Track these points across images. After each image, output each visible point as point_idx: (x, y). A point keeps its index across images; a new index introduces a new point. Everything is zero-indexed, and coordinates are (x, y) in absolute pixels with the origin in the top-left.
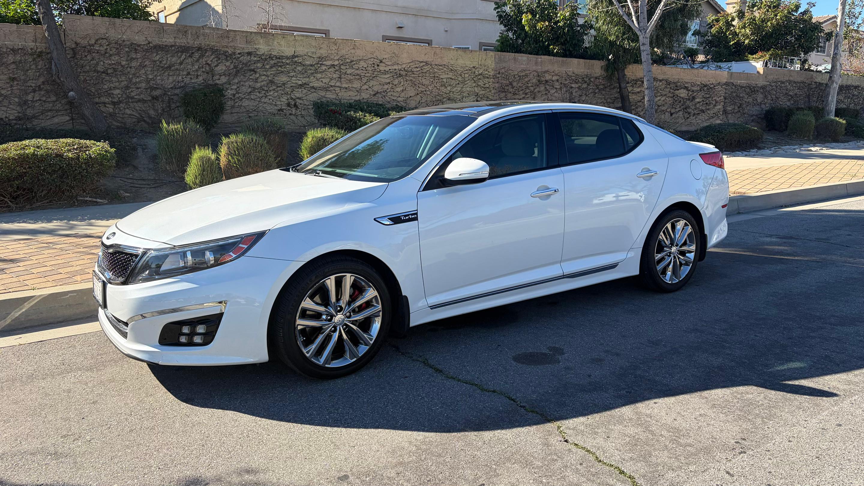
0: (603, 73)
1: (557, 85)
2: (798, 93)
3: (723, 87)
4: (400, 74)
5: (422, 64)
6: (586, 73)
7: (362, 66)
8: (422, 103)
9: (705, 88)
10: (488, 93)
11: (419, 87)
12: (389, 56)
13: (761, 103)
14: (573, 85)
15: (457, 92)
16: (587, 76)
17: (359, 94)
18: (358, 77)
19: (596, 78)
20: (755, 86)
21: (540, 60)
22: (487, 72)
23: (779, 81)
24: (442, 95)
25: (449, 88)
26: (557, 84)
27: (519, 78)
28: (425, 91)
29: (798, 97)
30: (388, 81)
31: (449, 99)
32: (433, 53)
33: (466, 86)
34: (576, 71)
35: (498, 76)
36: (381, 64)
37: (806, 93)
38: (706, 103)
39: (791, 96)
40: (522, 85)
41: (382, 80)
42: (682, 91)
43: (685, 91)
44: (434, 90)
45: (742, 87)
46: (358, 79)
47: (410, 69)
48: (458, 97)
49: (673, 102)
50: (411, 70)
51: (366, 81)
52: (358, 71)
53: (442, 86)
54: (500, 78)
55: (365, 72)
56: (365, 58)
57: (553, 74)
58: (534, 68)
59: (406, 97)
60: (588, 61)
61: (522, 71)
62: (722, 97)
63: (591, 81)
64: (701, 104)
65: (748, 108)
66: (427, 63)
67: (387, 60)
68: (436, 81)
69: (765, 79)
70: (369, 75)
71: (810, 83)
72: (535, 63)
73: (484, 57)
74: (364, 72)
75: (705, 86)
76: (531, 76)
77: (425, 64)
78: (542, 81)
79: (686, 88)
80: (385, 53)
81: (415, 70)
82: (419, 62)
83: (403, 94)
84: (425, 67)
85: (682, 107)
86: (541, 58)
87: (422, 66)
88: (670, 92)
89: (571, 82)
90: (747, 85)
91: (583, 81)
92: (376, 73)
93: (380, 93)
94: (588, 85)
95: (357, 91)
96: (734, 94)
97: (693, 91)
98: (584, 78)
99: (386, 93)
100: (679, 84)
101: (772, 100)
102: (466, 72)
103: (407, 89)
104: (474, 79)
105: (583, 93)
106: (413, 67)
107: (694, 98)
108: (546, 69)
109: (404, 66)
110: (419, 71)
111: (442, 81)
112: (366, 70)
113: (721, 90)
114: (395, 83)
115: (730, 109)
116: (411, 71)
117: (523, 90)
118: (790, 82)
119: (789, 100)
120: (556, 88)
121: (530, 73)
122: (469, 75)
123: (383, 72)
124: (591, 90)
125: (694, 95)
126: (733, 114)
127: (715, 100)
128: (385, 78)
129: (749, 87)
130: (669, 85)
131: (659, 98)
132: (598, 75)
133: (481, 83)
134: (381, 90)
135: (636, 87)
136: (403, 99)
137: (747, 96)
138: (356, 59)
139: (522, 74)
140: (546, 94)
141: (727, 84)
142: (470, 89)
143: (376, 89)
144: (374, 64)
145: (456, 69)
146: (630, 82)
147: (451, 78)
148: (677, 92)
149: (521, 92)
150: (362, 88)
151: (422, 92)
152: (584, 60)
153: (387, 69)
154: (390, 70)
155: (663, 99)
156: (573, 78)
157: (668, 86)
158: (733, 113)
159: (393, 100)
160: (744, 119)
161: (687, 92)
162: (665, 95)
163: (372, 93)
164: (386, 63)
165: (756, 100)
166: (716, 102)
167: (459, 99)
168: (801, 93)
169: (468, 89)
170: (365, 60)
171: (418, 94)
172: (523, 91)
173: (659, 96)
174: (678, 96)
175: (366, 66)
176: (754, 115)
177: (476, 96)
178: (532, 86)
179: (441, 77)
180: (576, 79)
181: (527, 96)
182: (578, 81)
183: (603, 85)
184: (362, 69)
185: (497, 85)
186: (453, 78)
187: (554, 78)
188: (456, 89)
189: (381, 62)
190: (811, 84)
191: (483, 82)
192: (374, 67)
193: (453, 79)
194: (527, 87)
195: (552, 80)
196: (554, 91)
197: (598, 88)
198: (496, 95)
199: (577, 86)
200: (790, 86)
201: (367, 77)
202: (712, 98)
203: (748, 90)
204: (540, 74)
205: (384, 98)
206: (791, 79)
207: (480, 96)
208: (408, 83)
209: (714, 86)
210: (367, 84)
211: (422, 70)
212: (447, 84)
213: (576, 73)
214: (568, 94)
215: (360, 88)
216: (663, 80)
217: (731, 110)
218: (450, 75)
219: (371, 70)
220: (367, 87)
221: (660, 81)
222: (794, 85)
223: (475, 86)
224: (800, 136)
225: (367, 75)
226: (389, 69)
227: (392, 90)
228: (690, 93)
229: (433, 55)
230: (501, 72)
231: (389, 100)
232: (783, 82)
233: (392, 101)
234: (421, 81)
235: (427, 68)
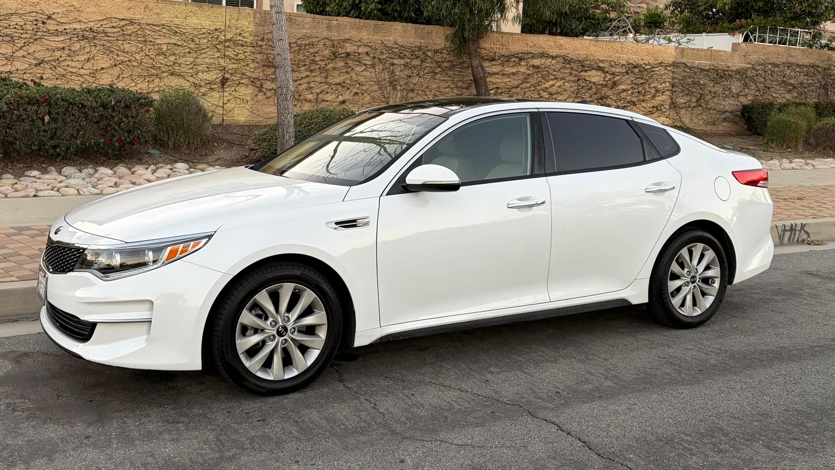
0: (448, 44)
1: (368, 61)
2: (805, 81)
3: (668, 68)
4: (83, 36)
5: (123, 23)
6: (418, 44)
7: (15, 23)
8: (123, 78)
9: (636, 70)
10: (245, 68)
11: (118, 55)
12: (64, 9)
13: (738, 95)
14: (395, 61)
15: (188, 65)
16: (420, 48)
17: (10, 63)
18: (8, 39)
19: (436, 51)
20: (727, 69)
21: (335, 22)
22: (240, 38)
23: (770, 64)
24: (160, 67)
25: (172, 58)
26: (368, 58)
27: (298, 48)
28: (129, 61)
29: (805, 88)
30: (61, 45)
31: (172, 74)
32: (143, 8)
33: (204, 56)
34: (400, 41)
35: (261, 43)
36: (49, 21)
37: (819, 82)
38: (639, 92)
39: (792, 85)
40: (305, 58)
41: (52, 44)
42: (593, 72)
43: (599, 73)
44: (145, 60)
45: (702, 70)
46: (8, 42)
47: (102, 29)
48: (188, 71)
49: (578, 89)
50: (104, 30)
51: (23, 45)
52: (8, 30)
53: (159, 54)
54: (264, 47)
55: (21, 31)
56: (21, 12)
57: (359, 44)
58: (325, 34)
59: (95, 68)
60: (422, 26)
61: (302, 38)
62: (667, 84)
63: (427, 56)
64: (630, 92)
65: (716, 100)
66: (132, 22)
67: (59, 16)
68: (150, 47)
69: (743, 59)
70: (28, 36)
71: (828, 67)
72: (327, 27)
73: (235, 16)
74: (19, 31)
75: (635, 67)
76: (321, 45)
77: (128, 22)
78: (340, 54)
79: (600, 69)
80: (56, 5)
81: (110, 30)
82: (117, 20)
83: (88, 65)
84: (129, 27)
85: (596, 96)
86: (337, 20)
87: (123, 26)
88: (571, 74)
89: (393, 56)
90: (712, 67)
91: (412, 55)
92: (40, 34)
93: (47, 62)
94: (422, 61)
95: (6, 58)
96: (690, 80)
97: (613, 74)
98: (414, 52)
99: (57, 62)
100: (588, 62)
101: (759, 90)
102: (203, 36)
103: (95, 58)
104: (218, 46)
105: (413, 73)
106: (107, 26)
107: (615, 84)
108: (347, 36)
109: (91, 25)
110: (119, 32)
111: (159, 48)
112: (23, 29)
113: (665, 73)
114: (73, 49)
115: (683, 101)
116: (104, 32)
117: (306, 65)
118: (790, 65)
119: (789, 91)
120: (365, 65)
121: (318, 42)
122: (209, 41)
123: (52, 32)
124: (427, 68)
125: (615, 79)
126: (690, 109)
127: (654, 87)
128: (57, 41)
129: (715, 70)
130: (569, 63)
131: (551, 83)
132: (440, 47)
133: (230, 53)
134: (50, 59)
135: (509, 66)
136: (89, 71)
137: (713, 83)
138: (5, 13)
139: (303, 42)
140: (347, 72)
141: (675, 65)
142: (211, 61)
143: (40, 55)
144: (36, 20)
145: (184, 31)
146: (497, 58)
147: (175, 44)
148: (583, 73)
149: (303, 68)
150: (15, 55)
151: (122, 62)
152: (414, 25)
153: (61, 28)
154: (65, 29)
155: (559, 84)
156: (395, 50)
157: (568, 66)
158: (689, 107)
159: (71, 72)
160: (709, 116)
161: (603, 74)
162: (563, 79)
163: (35, 62)
164: (58, 19)
165: (729, 89)
166: (657, 91)
167: (190, 74)
168: (811, 81)
169: (207, 60)
170: (20, 15)
171: (115, 65)
172: (307, 67)
173: (552, 80)
174: (586, 80)
175: (22, 24)
176: (726, 111)
177: (221, 70)
178: (321, 60)
179: (158, 41)
180: (401, 53)
181: (314, 74)
182: (405, 55)
183: (449, 61)
184: (15, 28)
185: (259, 57)
186: (179, 43)
187: (360, 50)
188: (184, 59)
189: (49, 18)
190: (829, 69)
191: (234, 51)
192: (36, 25)
193: (178, 45)
194: (314, 62)
195: (358, 53)
196: (362, 69)
197: (440, 66)
198: (257, 71)
199: (402, 62)
200: (789, 71)
201: (24, 38)
202: (649, 85)
203: (713, 75)
204: (336, 43)
205: (54, 69)
206: (793, 60)
207: (230, 71)
208: (97, 48)
209: (653, 68)
210: (25, 48)
211: (122, 30)
212: (169, 52)
213: (401, 44)
214: (386, 73)
215: (11, 54)
216: (557, 57)
217: (685, 103)
218: (174, 40)
219: (31, 29)
220: (25, 53)
221: (553, 58)
222: (798, 69)
223: (218, 57)
224: (782, 146)
225: (24, 36)
226: (63, 28)
227: (70, 58)
228: (609, 77)
229: (143, 10)
230: (266, 37)
231: (64, 72)
232: (775, 65)
233: (70, 74)
234: (122, 47)
235: (131, 29)
